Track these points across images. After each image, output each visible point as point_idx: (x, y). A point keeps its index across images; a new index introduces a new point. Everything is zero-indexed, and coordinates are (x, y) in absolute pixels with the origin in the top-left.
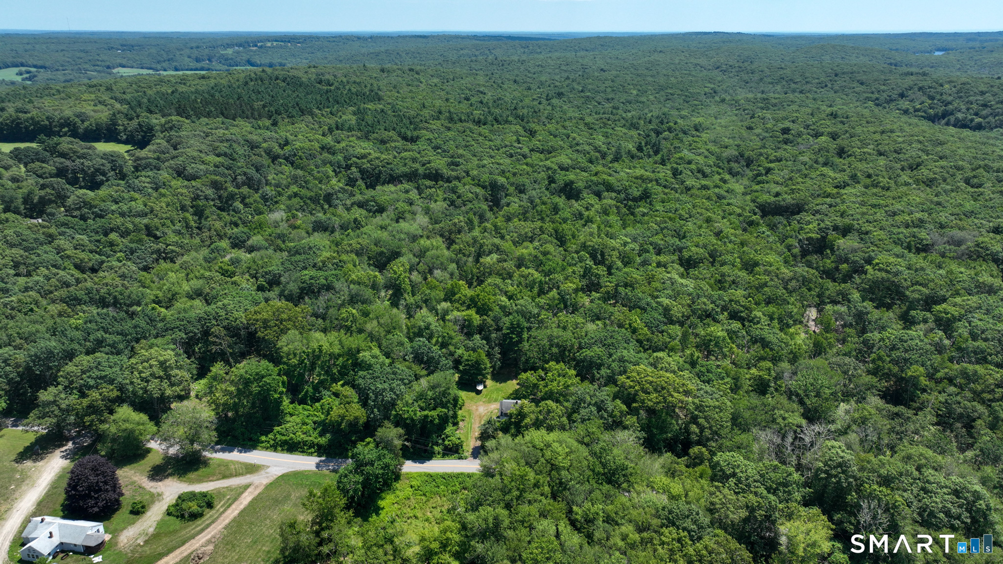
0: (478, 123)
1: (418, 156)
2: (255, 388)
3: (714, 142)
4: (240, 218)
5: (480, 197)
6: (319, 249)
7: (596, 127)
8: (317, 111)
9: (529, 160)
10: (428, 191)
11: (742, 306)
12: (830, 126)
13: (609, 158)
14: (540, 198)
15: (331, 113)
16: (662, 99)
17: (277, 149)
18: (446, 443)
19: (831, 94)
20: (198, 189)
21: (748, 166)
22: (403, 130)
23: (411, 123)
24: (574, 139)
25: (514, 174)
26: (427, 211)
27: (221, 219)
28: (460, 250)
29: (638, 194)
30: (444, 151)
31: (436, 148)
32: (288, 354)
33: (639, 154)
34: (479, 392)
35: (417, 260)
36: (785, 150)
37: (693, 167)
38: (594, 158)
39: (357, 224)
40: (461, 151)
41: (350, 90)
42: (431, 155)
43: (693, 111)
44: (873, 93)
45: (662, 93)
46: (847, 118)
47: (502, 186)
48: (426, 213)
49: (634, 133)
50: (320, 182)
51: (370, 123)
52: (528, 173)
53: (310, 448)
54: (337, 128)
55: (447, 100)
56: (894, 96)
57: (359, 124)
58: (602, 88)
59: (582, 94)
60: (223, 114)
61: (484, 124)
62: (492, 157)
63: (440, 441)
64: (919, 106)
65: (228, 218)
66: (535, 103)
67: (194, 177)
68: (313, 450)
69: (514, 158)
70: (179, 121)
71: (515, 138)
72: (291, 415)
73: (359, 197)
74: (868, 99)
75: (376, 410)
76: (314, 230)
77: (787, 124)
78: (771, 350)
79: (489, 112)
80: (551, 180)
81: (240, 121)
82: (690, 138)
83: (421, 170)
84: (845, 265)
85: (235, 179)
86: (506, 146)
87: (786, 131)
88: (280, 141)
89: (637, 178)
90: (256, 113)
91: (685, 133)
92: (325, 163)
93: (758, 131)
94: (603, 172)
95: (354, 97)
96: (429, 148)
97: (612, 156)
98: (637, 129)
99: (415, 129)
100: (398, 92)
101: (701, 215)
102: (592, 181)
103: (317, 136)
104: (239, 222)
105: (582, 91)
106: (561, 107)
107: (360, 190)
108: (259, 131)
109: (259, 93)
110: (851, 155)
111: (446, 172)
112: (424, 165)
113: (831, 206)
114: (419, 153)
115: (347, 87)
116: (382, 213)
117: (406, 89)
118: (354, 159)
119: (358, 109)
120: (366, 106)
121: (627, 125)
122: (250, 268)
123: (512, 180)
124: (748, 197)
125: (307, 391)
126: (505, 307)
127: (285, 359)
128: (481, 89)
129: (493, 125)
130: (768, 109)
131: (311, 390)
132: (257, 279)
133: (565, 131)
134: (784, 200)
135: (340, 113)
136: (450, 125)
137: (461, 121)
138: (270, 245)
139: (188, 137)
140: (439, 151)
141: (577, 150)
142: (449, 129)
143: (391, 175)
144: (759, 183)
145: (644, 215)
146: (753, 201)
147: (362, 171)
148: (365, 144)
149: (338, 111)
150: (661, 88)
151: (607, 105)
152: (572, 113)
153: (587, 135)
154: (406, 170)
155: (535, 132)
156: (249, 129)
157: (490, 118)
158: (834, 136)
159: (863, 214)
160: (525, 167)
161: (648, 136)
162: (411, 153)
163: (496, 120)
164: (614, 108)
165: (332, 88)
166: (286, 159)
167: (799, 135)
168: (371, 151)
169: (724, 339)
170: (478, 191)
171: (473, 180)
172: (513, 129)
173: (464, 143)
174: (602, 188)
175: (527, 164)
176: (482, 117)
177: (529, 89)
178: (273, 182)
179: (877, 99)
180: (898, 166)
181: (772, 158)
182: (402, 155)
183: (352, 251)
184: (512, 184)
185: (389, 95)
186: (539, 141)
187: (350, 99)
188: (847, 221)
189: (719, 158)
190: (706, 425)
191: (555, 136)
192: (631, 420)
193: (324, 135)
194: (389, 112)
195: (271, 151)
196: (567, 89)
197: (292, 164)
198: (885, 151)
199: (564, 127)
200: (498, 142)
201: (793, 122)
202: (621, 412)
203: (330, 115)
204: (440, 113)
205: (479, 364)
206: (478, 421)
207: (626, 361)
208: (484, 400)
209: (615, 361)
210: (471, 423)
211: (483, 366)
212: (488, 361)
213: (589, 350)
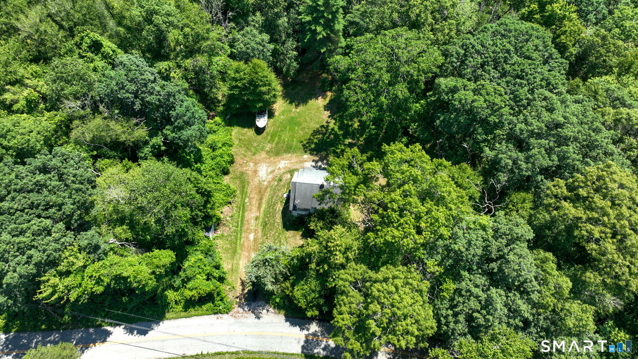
18: (187, 293)
34: (259, 131)
63: (177, 283)
205: (257, 86)
206: (254, 202)
207: (563, 141)
208: (268, 147)
209: (539, 136)
210: (243, 208)
211: (264, 89)
212: (272, 76)
213: (472, 85)
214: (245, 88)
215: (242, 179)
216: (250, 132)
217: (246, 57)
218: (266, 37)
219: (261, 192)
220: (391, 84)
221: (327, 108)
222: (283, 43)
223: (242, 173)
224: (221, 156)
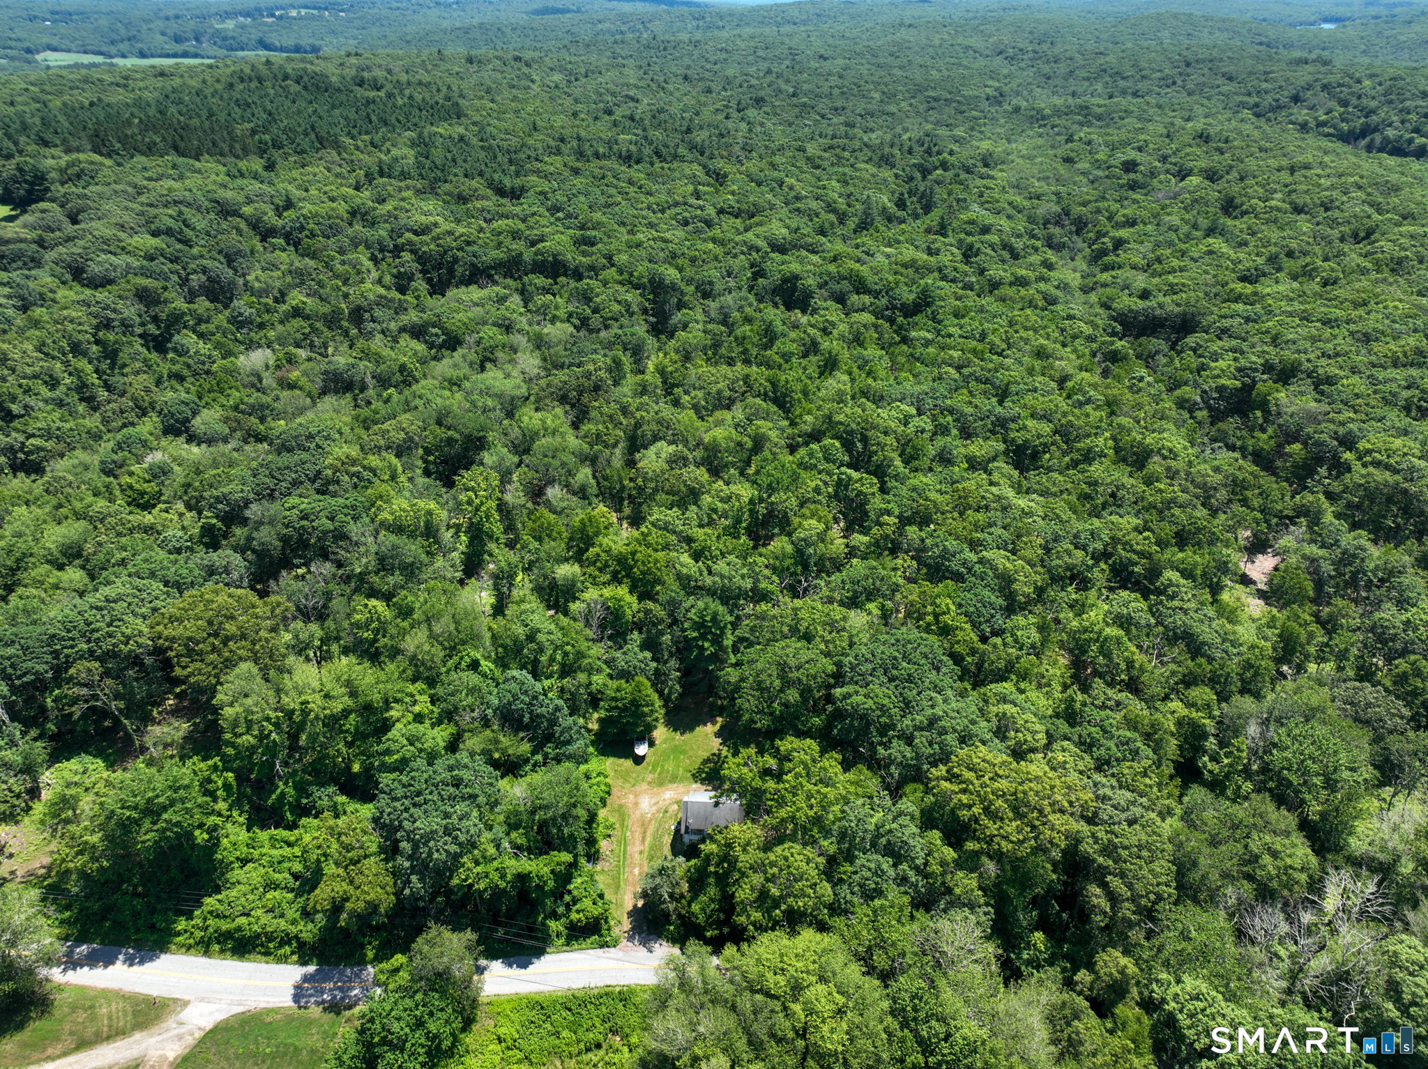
0: (628, 159)
1: (522, 226)
2: (147, 836)
3: (1017, 187)
4: (189, 366)
5: (635, 308)
6: (327, 438)
7: (826, 164)
8: (348, 141)
9: (717, 232)
10: (540, 300)
11: (1134, 552)
12: (1200, 159)
13: (852, 224)
14: (740, 309)
15: (372, 143)
16: (922, 108)
17: (271, 218)
18: (574, 916)
19: (1183, 98)
20: (107, 307)
21: (1078, 233)
22: (496, 176)
23: (511, 162)
24: (791, 188)
25: (693, 260)
26: (539, 343)
27: (150, 367)
28: (598, 436)
29: (912, 297)
30: (569, 216)
31: (555, 209)
32: (235, 724)
33: (900, 214)
34: (639, 760)
35: (516, 459)
36: (1135, 201)
37: (994, 238)
38: (827, 225)
39: (406, 378)
40: (598, 216)
41: (411, 97)
42: (545, 224)
43: (972, 129)
44: (1249, 95)
45: (920, 97)
46: (1227, 141)
47: (673, 287)
48: (538, 347)
49: (887, 174)
50: (346, 282)
51: (438, 162)
52: (716, 258)
53: (281, 945)
54: (382, 174)
55: (575, 114)
56: (1284, 100)
57: (420, 166)
58: (826, 90)
59: (795, 100)
60: (176, 148)
61: (638, 162)
62: (651, 225)
63: (561, 910)
64: (1324, 117)
65: (164, 368)
66: (720, 117)
67: (102, 282)
68: (287, 949)
69: (690, 228)
70: (92, 163)
71: (691, 188)
72: (244, 862)
73: (413, 317)
74: (1243, 105)
75: (414, 878)
76: (324, 392)
77: (1132, 154)
78: (1210, 659)
79: (646, 138)
80: (759, 273)
81: (207, 164)
82: (979, 182)
83: (528, 255)
84: (1297, 447)
85: (184, 281)
86: (676, 204)
87: (1130, 166)
88: (277, 201)
89: (905, 266)
90: (237, 146)
91: (968, 171)
92: (355, 244)
93: (1083, 165)
94: (849, 256)
95: (415, 111)
96: (542, 210)
97: (856, 220)
98: (893, 166)
99: (517, 174)
100: (493, 101)
101: (1027, 341)
102: (829, 274)
103: (345, 190)
104: (185, 372)
105: (794, 95)
106: (762, 124)
107: (418, 298)
108: (240, 182)
109: (248, 105)
110: (1246, 212)
111: (572, 257)
112: (533, 244)
113: (1248, 320)
114: (524, 221)
115: (407, 92)
116: (454, 350)
117: (507, 94)
118: (409, 235)
119: (420, 136)
120: (434, 129)
121: (876, 158)
122: (189, 485)
123: (689, 272)
124: (1093, 297)
125: (283, 794)
126: (689, 578)
127: (227, 736)
128: (631, 93)
129: (652, 164)
130: (1090, 124)
131: (290, 791)
132: (200, 513)
133: (776, 174)
134: (1161, 306)
135: (388, 144)
136: (579, 165)
137: (597, 156)
138: (233, 430)
139: (101, 196)
140: (560, 215)
141: (798, 210)
142: (576, 172)
143: (473, 265)
144: (1106, 268)
145: (927, 343)
146: (1106, 306)
147: (422, 259)
148: (431, 205)
149: (385, 139)
150: (919, 89)
151: (835, 120)
152: (780, 136)
153: (813, 180)
154: (499, 254)
155: (725, 176)
156: (222, 178)
157: (647, 151)
158: (1211, 176)
159: (1314, 339)
160: (711, 246)
161: (911, 179)
162: (510, 222)
163: (658, 153)
164: (847, 124)
165: (382, 94)
166: (287, 236)
167: (1153, 174)
168: (439, 219)
169: (1118, 641)
170: (629, 297)
171: (621, 272)
172: (687, 171)
173: (602, 200)
174: (845, 286)
175: (714, 240)
176: (633, 148)
177: (709, 91)
178: (257, 285)
179: (1257, 105)
180: (1335, 233)
181: (1119, 218)
182: (495, 225)
183: (388, 448)
184: (689, 282)
185: (477, 108)
186: (733, 193)
187: (407, 116)
188: (1288, 354)
189: (1031, 220)
190: (1124, 891)
191: (759, 184)
192: (965, 882)
193: (357, 188)
194: (474, 141)
195: (259, 220)
196: (769, 91)
197: (297, 245)
198: (1305, 205)
199: (773, 166)
200: (663, 197)
201: (1140, 149)
202: (943, 863)
203: (370, 148)
204: (562, 140)
205: (638, 706)
206: (638, 836)
207: (943, 732)
208: (650, 777)
209: (922, 729)
210: (624, 842)
211: (646, 709)
212: (655, 696)
213: (862, 691)
214: (625, 709)
215: (621, 812)
216: (628, 763)
217: (626, 675)
218: (648, 655)
219: (644, 825)
220: (782, 691)
221: (718, 735)
222: (666, 662)
223: (621, 806)
224: (598, 784)
